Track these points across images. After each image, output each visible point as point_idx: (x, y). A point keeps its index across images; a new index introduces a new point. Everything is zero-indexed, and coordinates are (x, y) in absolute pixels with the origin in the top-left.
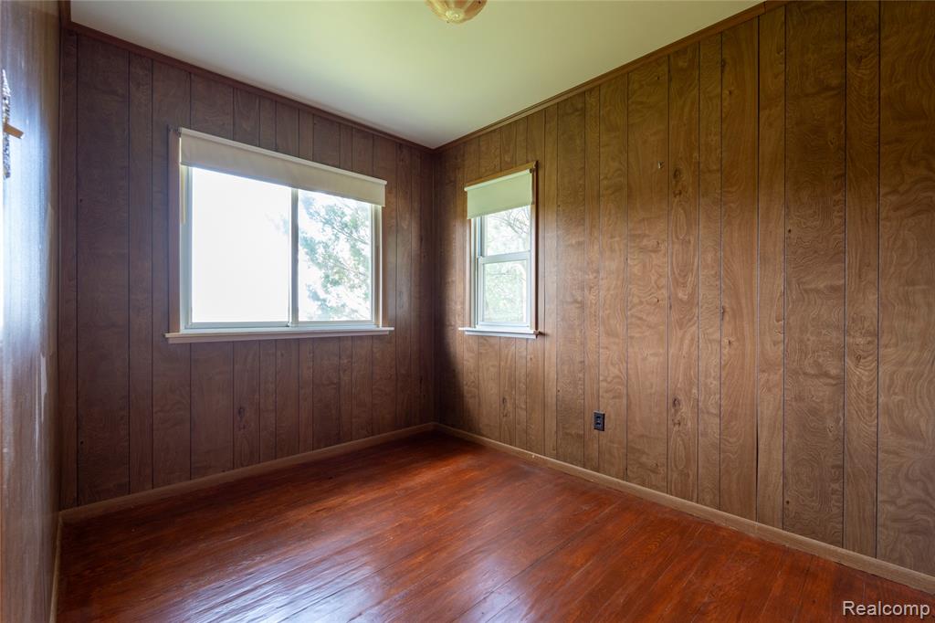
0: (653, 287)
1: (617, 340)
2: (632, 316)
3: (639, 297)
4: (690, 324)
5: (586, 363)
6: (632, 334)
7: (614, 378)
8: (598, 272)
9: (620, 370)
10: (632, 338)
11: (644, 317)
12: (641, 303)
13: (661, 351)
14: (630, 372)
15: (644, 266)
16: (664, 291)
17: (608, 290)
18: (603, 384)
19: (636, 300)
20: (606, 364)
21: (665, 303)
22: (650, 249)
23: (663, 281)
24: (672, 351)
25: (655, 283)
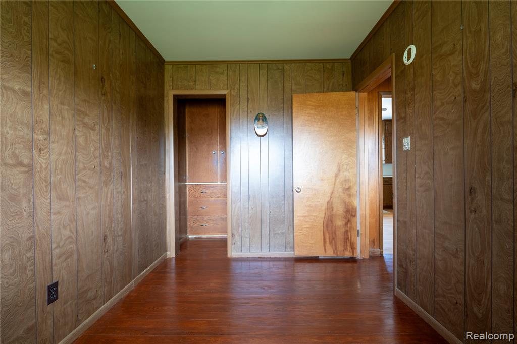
0: (92, 156)
1: (68, 203)
2: (79, 179)
3: (84, 163)
4: (110, 183)
5: (37, 237)
6: (80, 195)
7: (66, 240)
8: (49, 134)
9: (71, 230)
10: (79, 198)
11: (87, 180)
12: (85, 168)
13: (97, 204)
14: (79, 228)
15: (86, 138)
16: (98, 160)
17: (60, 154)
18: (56, 252)
19: (81, 166)
20: (59, 229)
21: (98, 169)
22: (90, 126)
23: (97, 153)
24: (103, 203)
25: (93, 153)
